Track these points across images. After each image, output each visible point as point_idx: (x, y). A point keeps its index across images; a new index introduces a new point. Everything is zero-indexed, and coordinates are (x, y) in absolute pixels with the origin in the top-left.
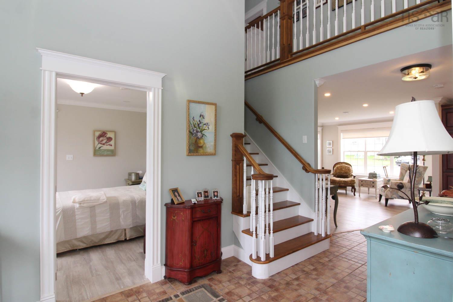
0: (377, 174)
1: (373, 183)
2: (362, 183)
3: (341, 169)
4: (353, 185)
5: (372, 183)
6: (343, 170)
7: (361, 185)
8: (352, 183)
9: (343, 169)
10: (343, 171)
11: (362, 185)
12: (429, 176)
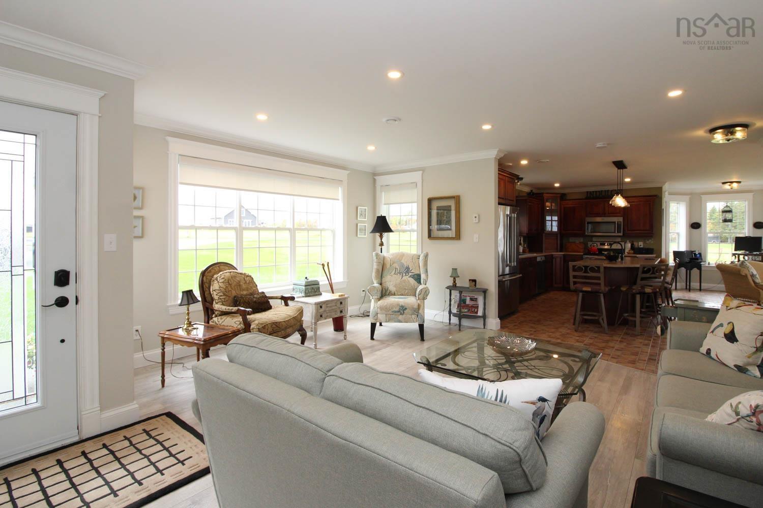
12: (453, 269)
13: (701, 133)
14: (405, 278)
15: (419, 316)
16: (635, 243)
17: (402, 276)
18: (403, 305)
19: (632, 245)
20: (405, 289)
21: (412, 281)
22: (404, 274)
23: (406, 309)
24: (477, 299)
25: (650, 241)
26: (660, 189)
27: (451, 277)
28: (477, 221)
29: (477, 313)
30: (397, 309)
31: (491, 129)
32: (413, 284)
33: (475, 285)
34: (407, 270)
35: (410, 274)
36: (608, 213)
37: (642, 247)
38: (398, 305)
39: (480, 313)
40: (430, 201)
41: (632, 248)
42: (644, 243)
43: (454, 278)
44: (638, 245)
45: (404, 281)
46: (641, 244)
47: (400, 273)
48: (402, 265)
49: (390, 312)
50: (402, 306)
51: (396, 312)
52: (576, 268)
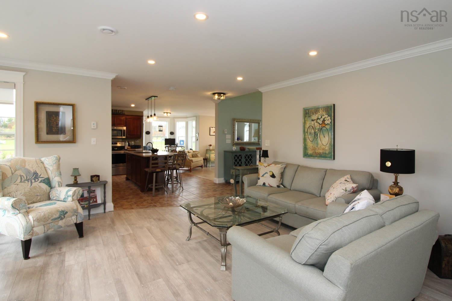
12: (73, 169)
13: (209, 93)
14: (35, 184)
15: (78, 216)
16: (130, 142)
17: (32, 183)
18: (63, 209)
19: (129, 143)
20: (38, 195)
21: (44, 186)
22: (33, 181)
23: (67, 212)
24: (95, 190)
25: (137, 141)
26: (142, 112)
27: (72, 176)
28: (95, 127)
29: (96, 201)
30: (58, 216)
31: (154, 64)
32: (45, 189)
33: (99, 179)
34: (36, 176)
35: (40, 179)
36: (117, 124)
37: (133, 144)
38: (58, 211)
39: (99, 201)
40: (38, 105)
41: (129, 145)
42: (135, 142)
43: (76, 177)
44: (131, 144)
45: (35, 188)
46: (133, 143)
47: (28, 180)
48: (28, 172)
49: (50, 221)
50: (63, 211)
51: (56, 219)
52: (154, 158)
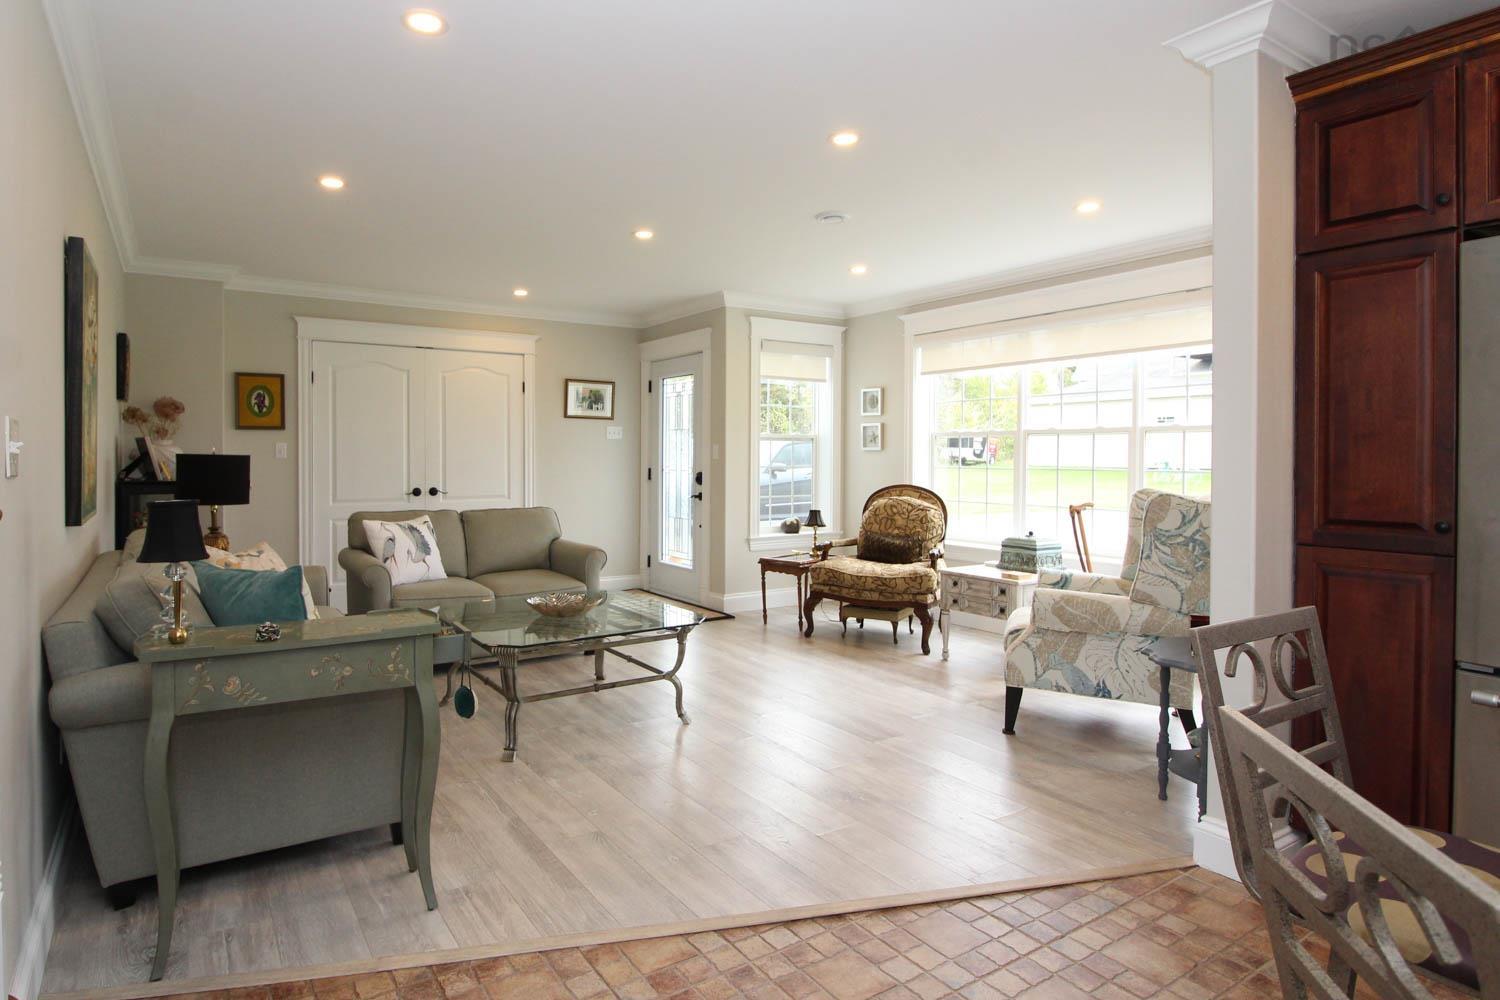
0: (1039, 544)
1: (1003, 592)
2: (956, 590)
3: (891, 519)
4: (919, 598)
5: (996, 593)
6: (900, 521)
7: (951, 601)
8: (915, 591)
9: (897, 517)
10: (898, 528)
11: (955, 601)
